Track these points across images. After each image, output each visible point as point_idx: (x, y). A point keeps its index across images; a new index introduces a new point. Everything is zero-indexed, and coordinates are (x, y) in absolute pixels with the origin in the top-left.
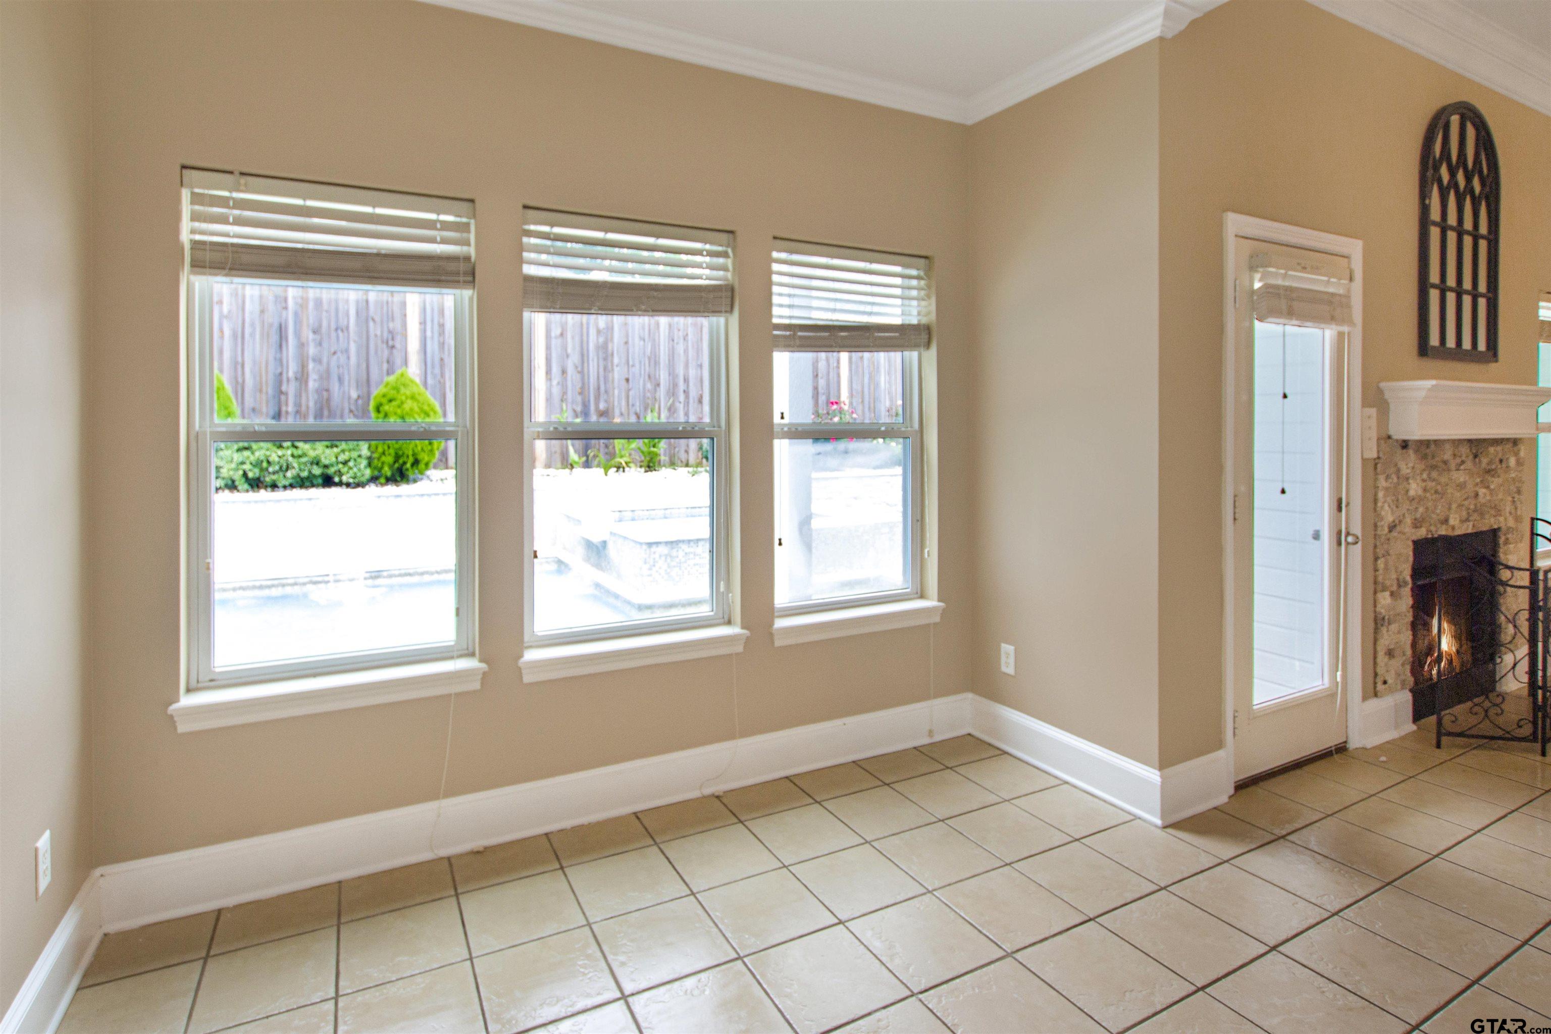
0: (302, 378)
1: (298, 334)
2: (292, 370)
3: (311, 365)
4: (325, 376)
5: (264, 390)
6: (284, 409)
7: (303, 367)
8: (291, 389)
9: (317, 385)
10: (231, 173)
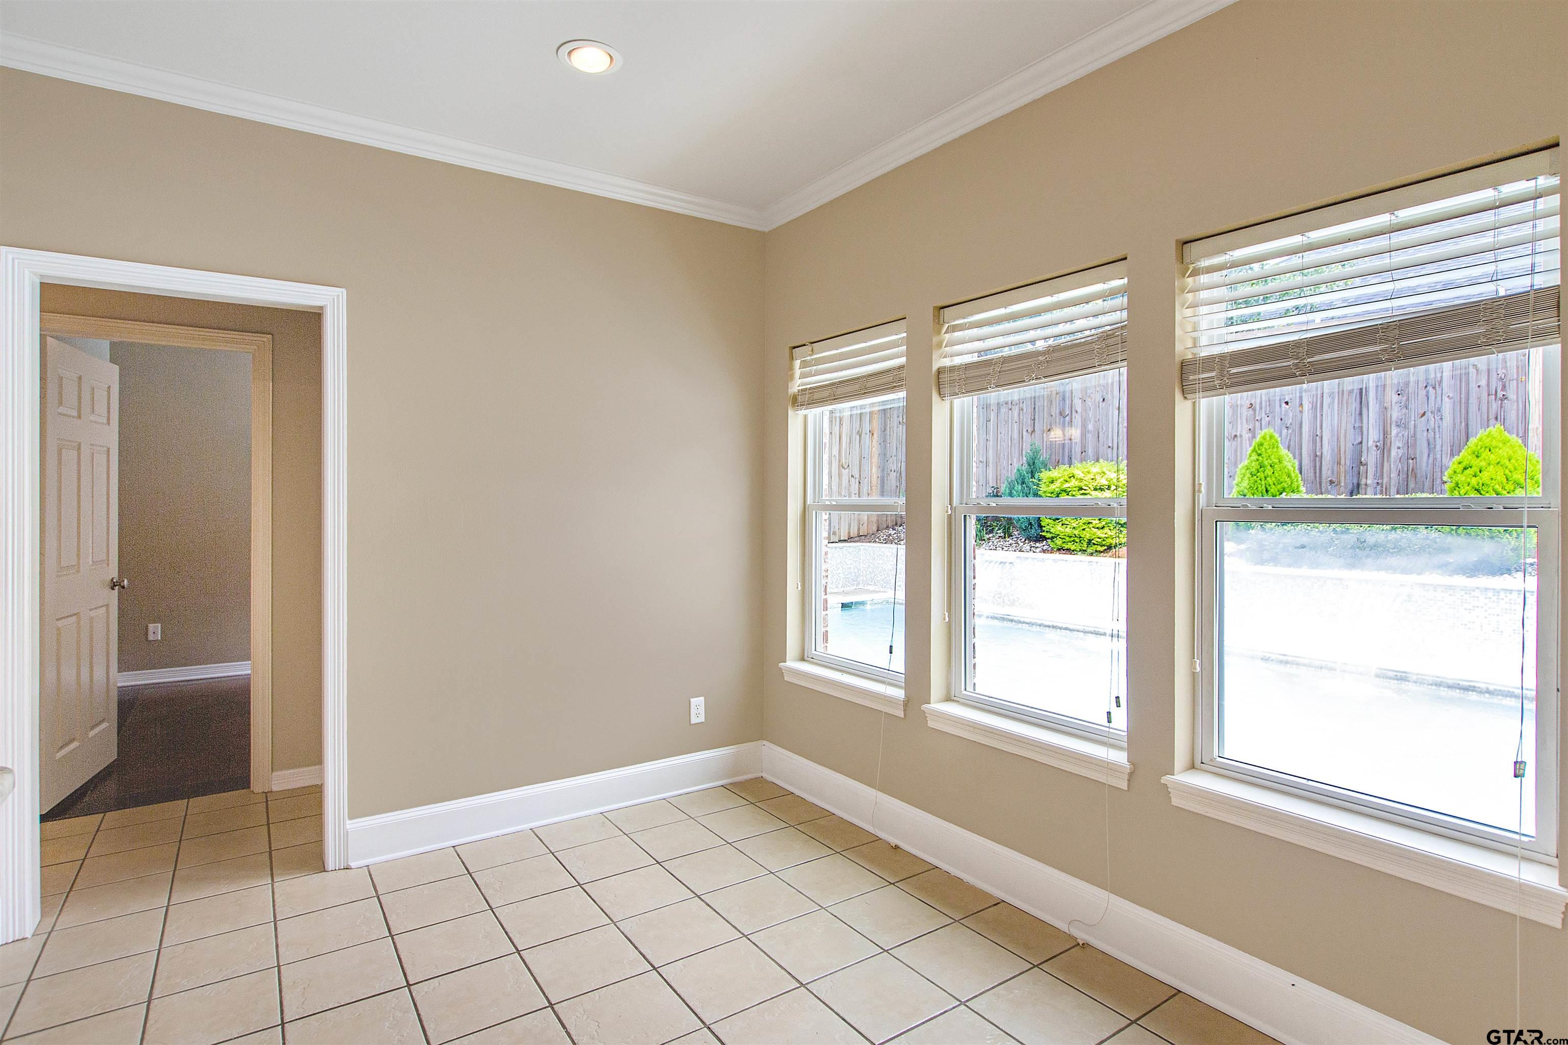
0: (1384, 448)
1: (1380, 400)
2: (1373, 436)
3: (1394, 431)
4: (1410, 444)
5: (1343, 462)
6: (1363, 481)
7: (1385, 434)
8: (1371, 458)
9: (1400, 452)
10: (805, 345)
